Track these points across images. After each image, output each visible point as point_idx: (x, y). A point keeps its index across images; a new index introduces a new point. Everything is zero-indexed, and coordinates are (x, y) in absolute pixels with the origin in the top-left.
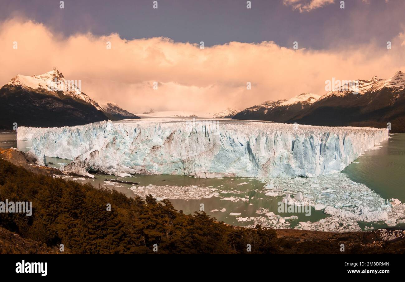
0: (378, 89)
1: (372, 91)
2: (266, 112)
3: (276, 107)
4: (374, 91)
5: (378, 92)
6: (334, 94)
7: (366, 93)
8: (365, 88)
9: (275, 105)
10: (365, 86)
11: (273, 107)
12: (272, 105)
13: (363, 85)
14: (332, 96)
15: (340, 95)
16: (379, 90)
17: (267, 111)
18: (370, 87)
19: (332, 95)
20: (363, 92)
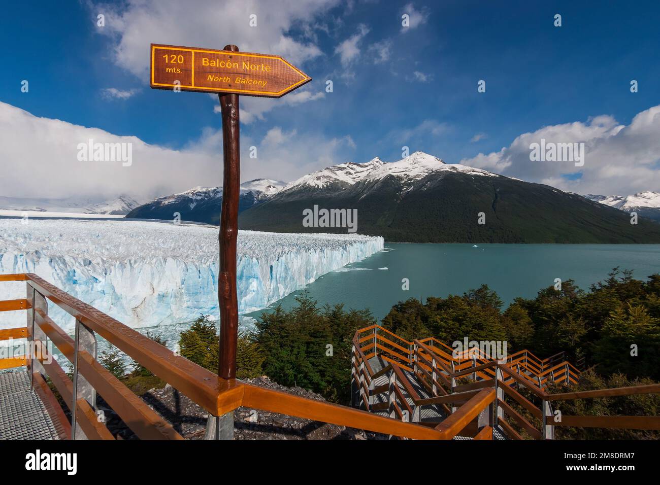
0: (378, 178)
1: (368, 180)
2: (192, 206)
3: (211, 199)
4: (372, 181)
5: (377, 183)
6: (306, 183)
7: (358, 183)
8: (359, 174)
9: (209, 194)
10: (357, 172)
11: (206, 199)
12: (203, 195)
13: (355, 171)
14: (303, 186)
15: (316, 184)
16: (379, 180)
17: (195, 204)
18: (365, 173)
19: (302, 184)
20: (355, 181)
